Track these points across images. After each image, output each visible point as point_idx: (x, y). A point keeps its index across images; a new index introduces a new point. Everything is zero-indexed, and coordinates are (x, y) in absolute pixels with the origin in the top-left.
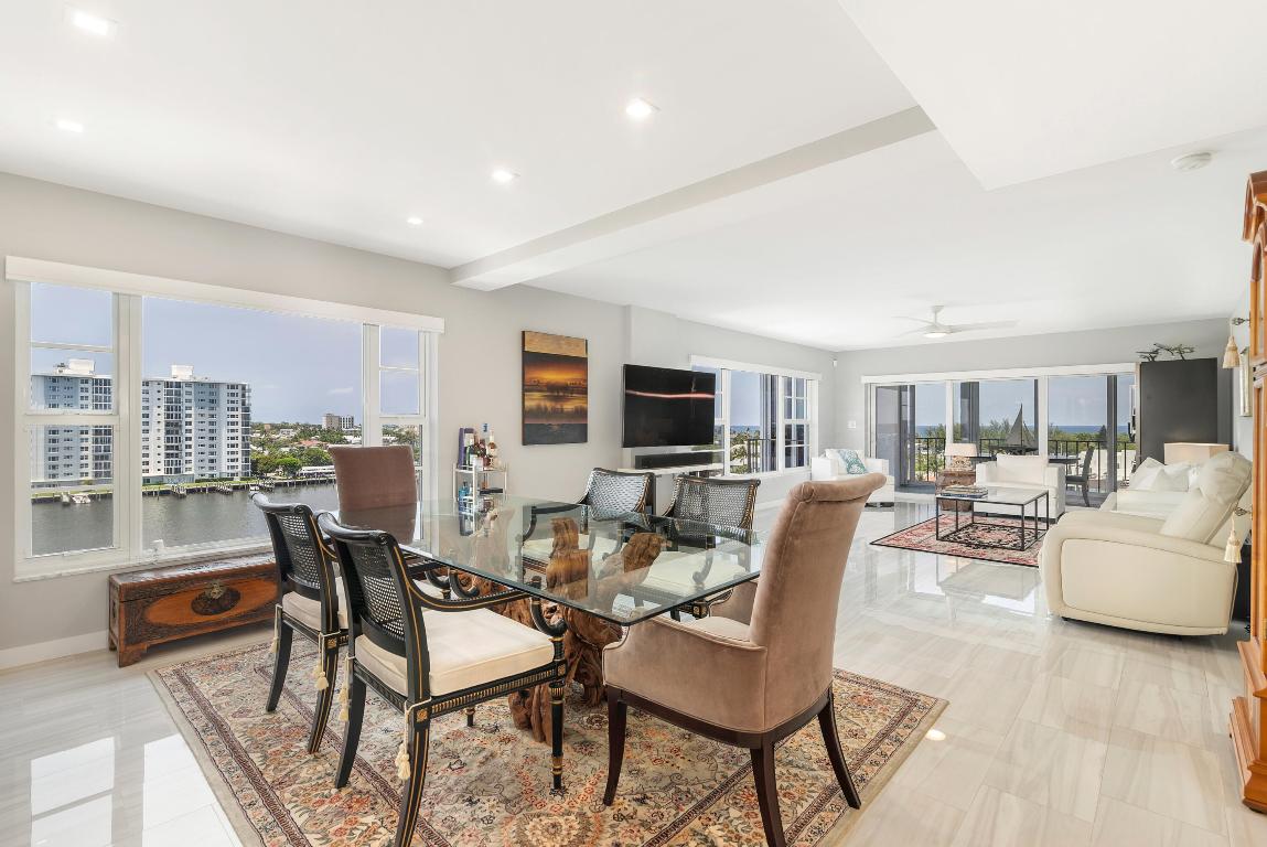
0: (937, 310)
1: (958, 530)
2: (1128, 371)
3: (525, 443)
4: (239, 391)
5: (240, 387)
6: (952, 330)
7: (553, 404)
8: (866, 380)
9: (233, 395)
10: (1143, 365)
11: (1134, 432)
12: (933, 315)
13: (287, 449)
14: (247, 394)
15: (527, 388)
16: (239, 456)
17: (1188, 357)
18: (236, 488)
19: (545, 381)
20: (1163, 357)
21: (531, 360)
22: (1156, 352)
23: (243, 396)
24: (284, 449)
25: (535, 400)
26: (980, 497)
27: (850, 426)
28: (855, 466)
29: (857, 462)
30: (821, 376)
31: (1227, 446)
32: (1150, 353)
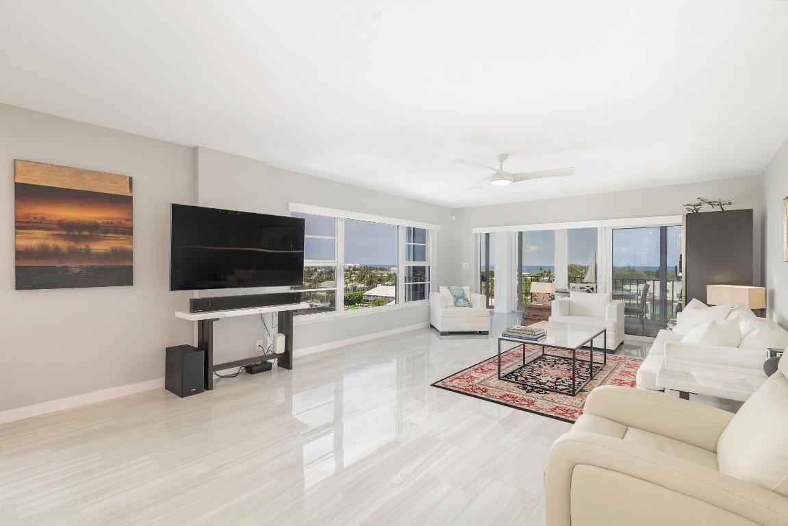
0: (503, 158)
1: (525, 366)
2: (676, 221)
3: (19, 286)
6: (516, 178)
7: (72, 244)
8: (476, 230)
10: (688, 215)
11: (680, 274)
12: (499, 163)
15: (22, 225)
17: (726, 208)
19: (58, 219)
20: (705, 208)
21: (25, 193)
22: (700, 205)
25: (35, 240)
26: (536, 340)
27: (464, 267)
28: (461, 300)
29: (463, 297)
30: (439, 226)
31: (764, 288)
32: (694, 206)
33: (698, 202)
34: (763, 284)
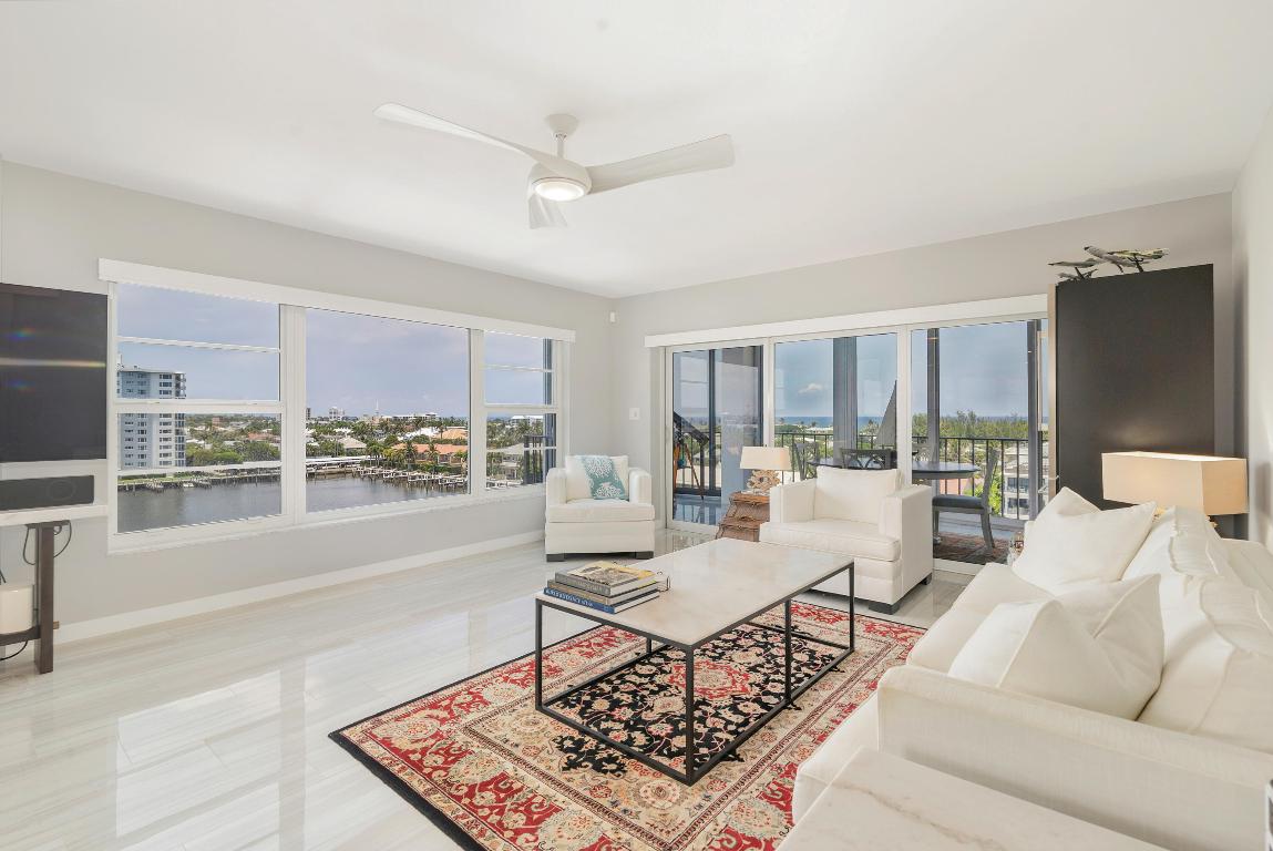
4: (173, 380)
5: (174, 377)
8: (651, 341)
9: (166, 385)
13: (231, 443)
14: (182, 384)
16: (172, 451)
18: (167, 485)
22: (1089, 263)
23: (178, 386)
24: (227, 443)
26: (611, 610)
27: (632, 417)
28: (606, 485)
29: (610, 477)
30: (573, 333)
31: (1241, 461)
32: (1077, 265)
33: (1085, 257)
34: (1239, 450)
